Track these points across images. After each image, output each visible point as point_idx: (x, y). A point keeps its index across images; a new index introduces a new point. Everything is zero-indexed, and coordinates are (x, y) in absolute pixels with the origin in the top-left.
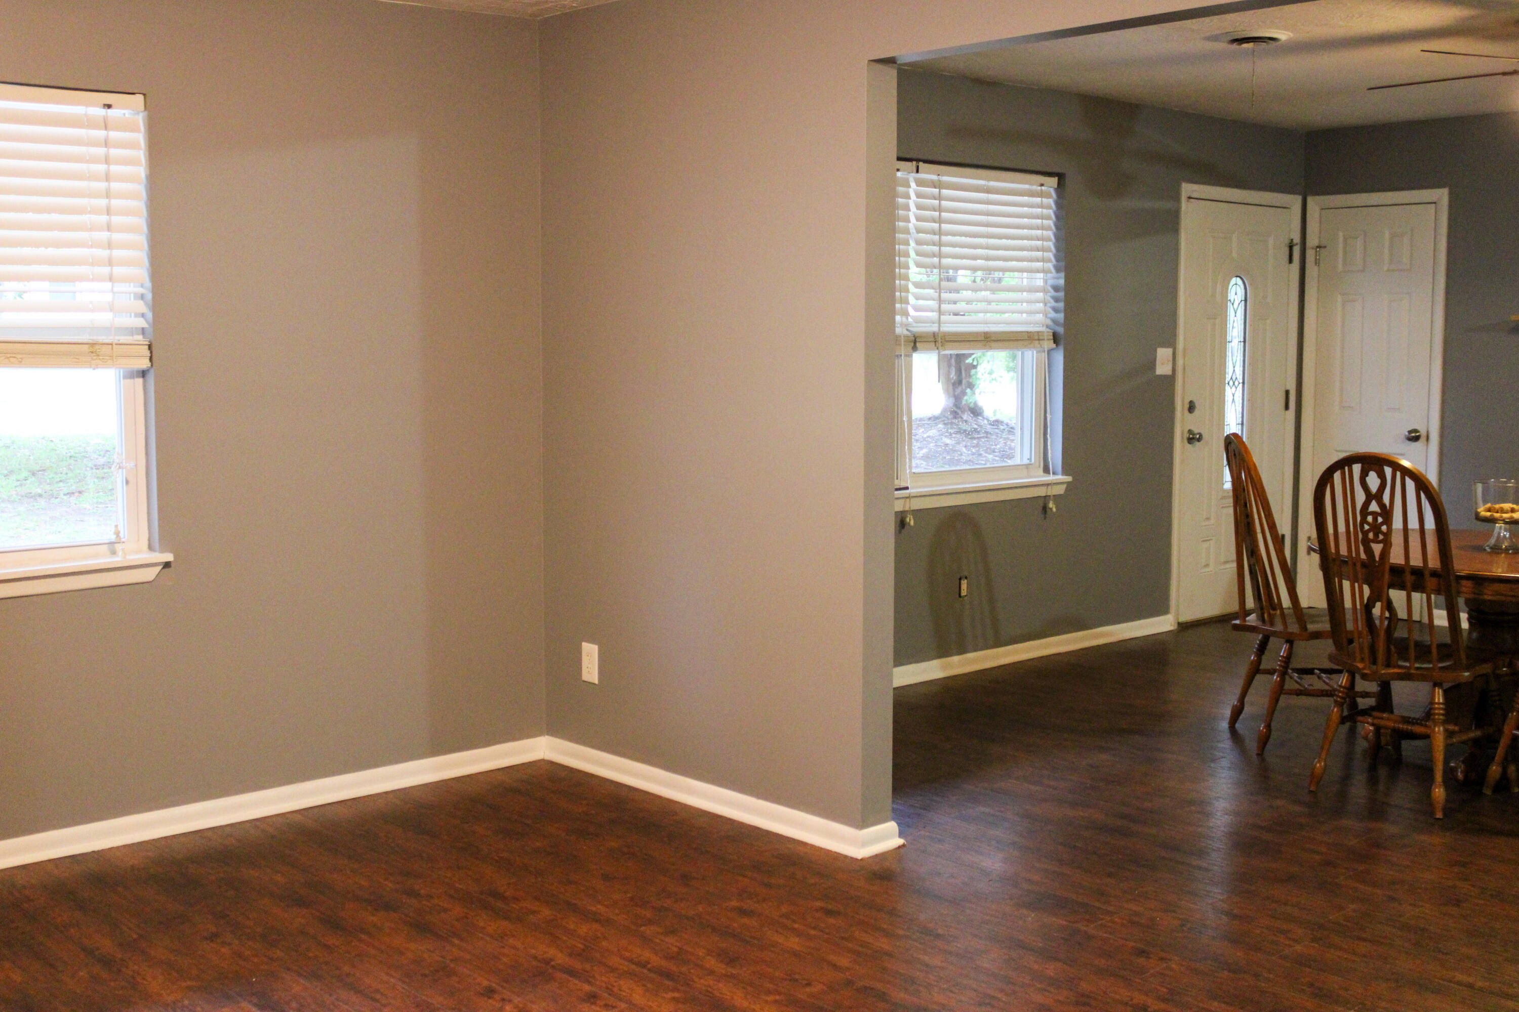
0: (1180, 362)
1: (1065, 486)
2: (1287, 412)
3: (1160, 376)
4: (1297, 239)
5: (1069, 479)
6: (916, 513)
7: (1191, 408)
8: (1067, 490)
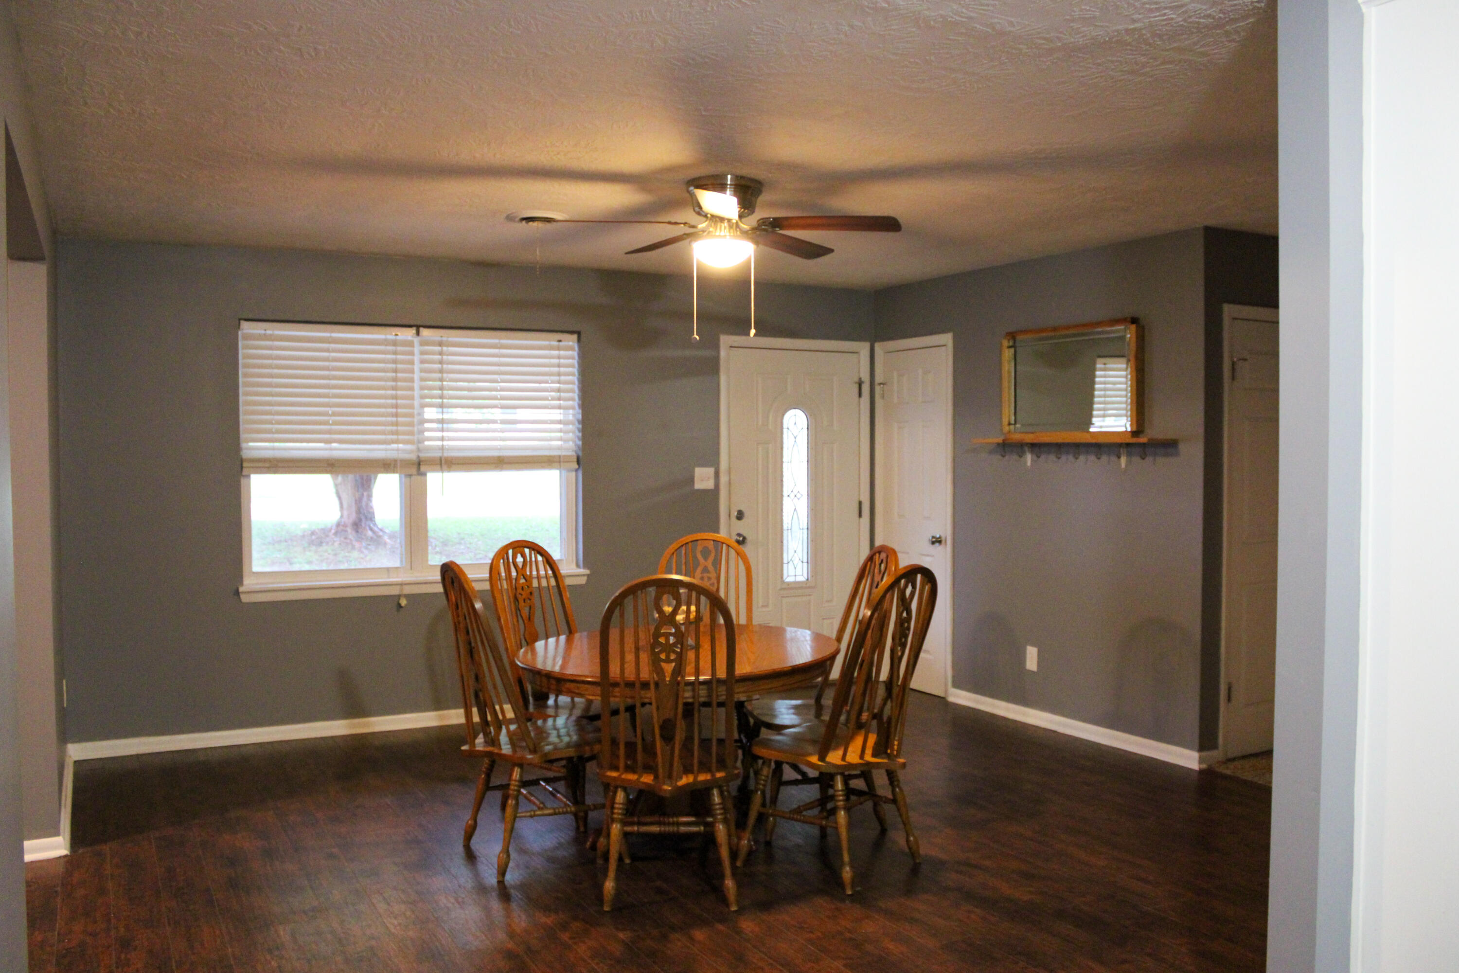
0: (723, 479)
1: (585, 578)
2: (861, 519)
3: (698, 490)
4: (866, 377)
5: (587, 572)
6: (408, 597)
7: (740, 516)
8: (588, 581)
